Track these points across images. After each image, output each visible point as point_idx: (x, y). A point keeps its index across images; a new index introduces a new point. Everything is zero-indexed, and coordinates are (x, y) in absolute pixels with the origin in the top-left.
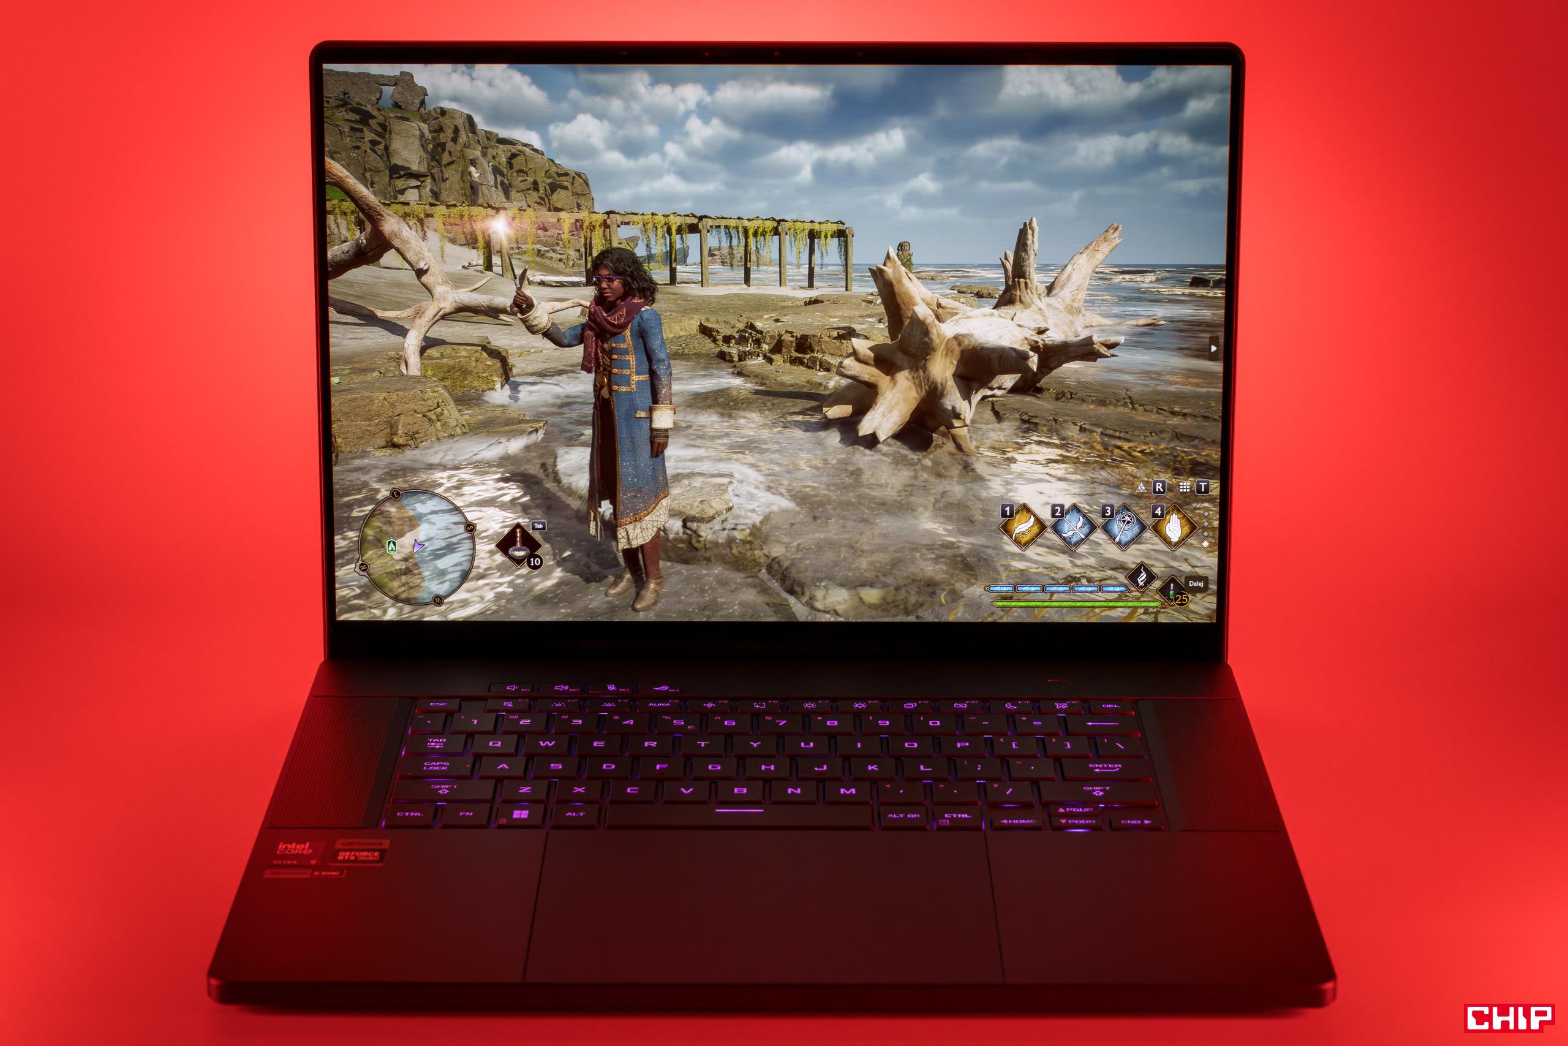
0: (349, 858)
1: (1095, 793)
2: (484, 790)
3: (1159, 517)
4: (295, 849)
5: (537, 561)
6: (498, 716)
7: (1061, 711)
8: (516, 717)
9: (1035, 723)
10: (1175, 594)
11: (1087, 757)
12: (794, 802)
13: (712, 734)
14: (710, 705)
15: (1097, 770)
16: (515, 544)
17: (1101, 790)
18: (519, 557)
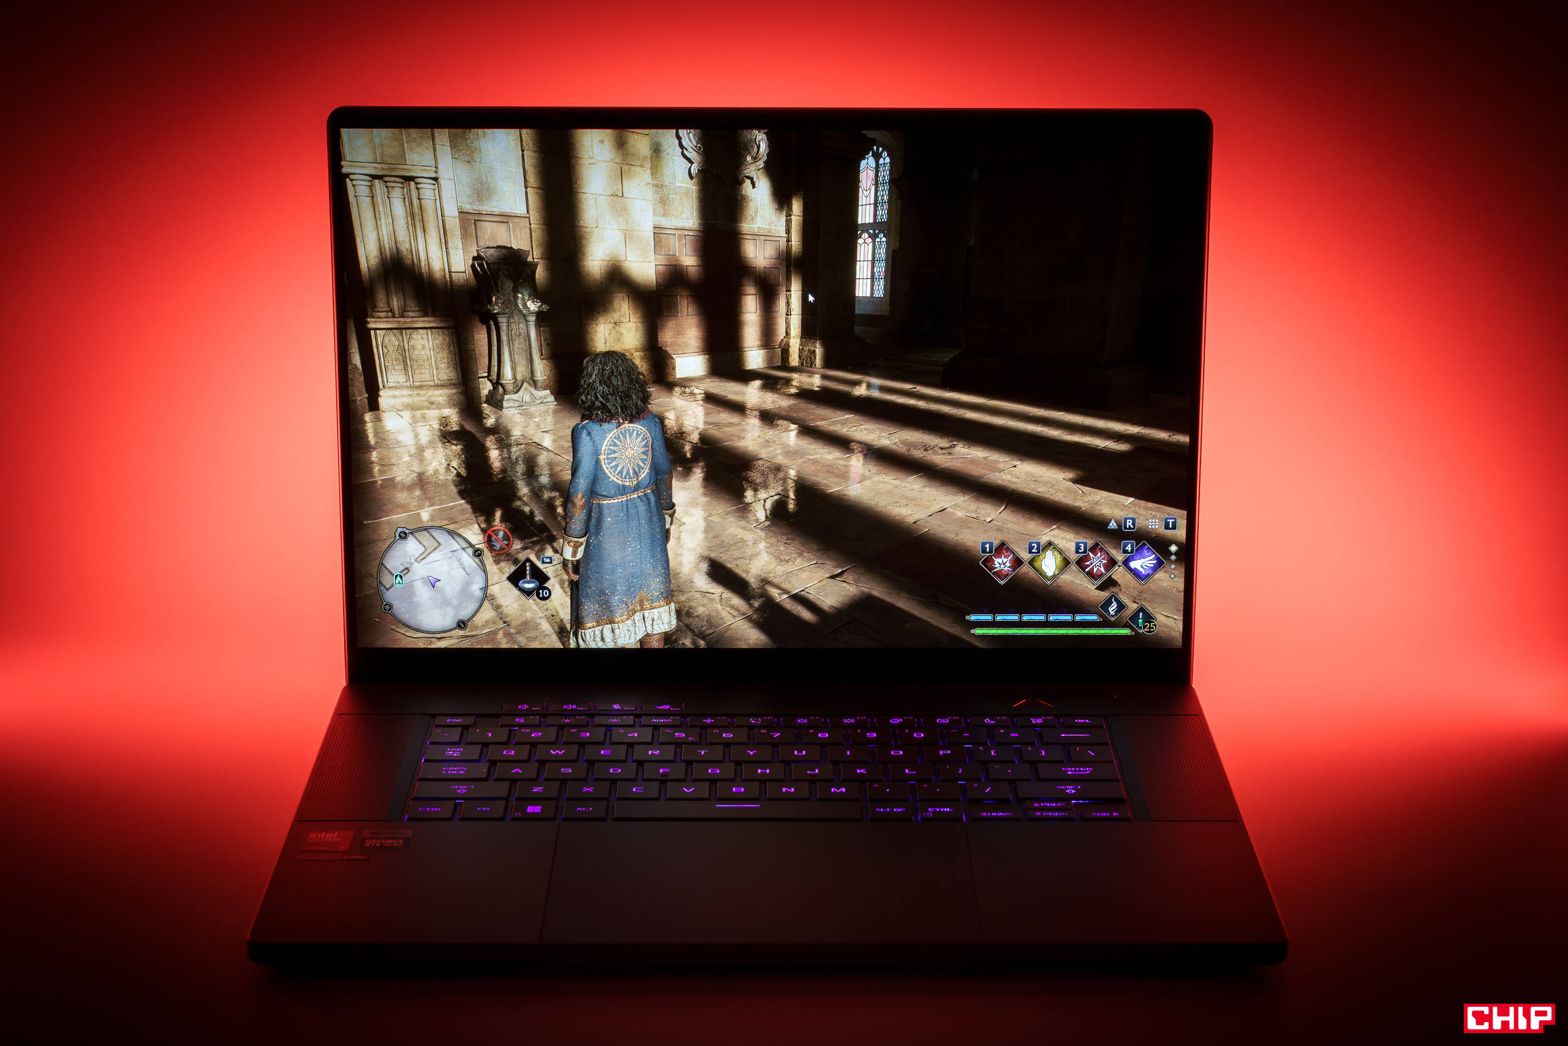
0: (375, 844)
1: (1068, 791)
2: (502, 789)
3: (1129, 553)
4: (325, 838)
5: (546, 592)
6: (510, 730)
7: (1037, 725)
8: (528, 731)
9: (1012, 735)
10: (1144, 622)
11: (1061, 762)
12: (788, 799)
13: (710, 744)
14: (709, 721)
15: (1070, 773)
16: (525, 577)
17: (1073, 789)
18: (529, 589)
